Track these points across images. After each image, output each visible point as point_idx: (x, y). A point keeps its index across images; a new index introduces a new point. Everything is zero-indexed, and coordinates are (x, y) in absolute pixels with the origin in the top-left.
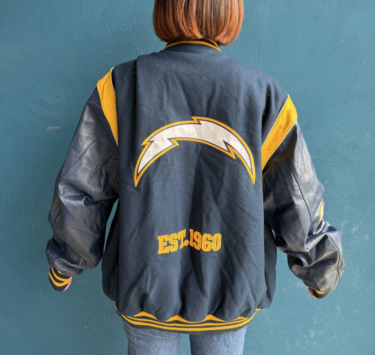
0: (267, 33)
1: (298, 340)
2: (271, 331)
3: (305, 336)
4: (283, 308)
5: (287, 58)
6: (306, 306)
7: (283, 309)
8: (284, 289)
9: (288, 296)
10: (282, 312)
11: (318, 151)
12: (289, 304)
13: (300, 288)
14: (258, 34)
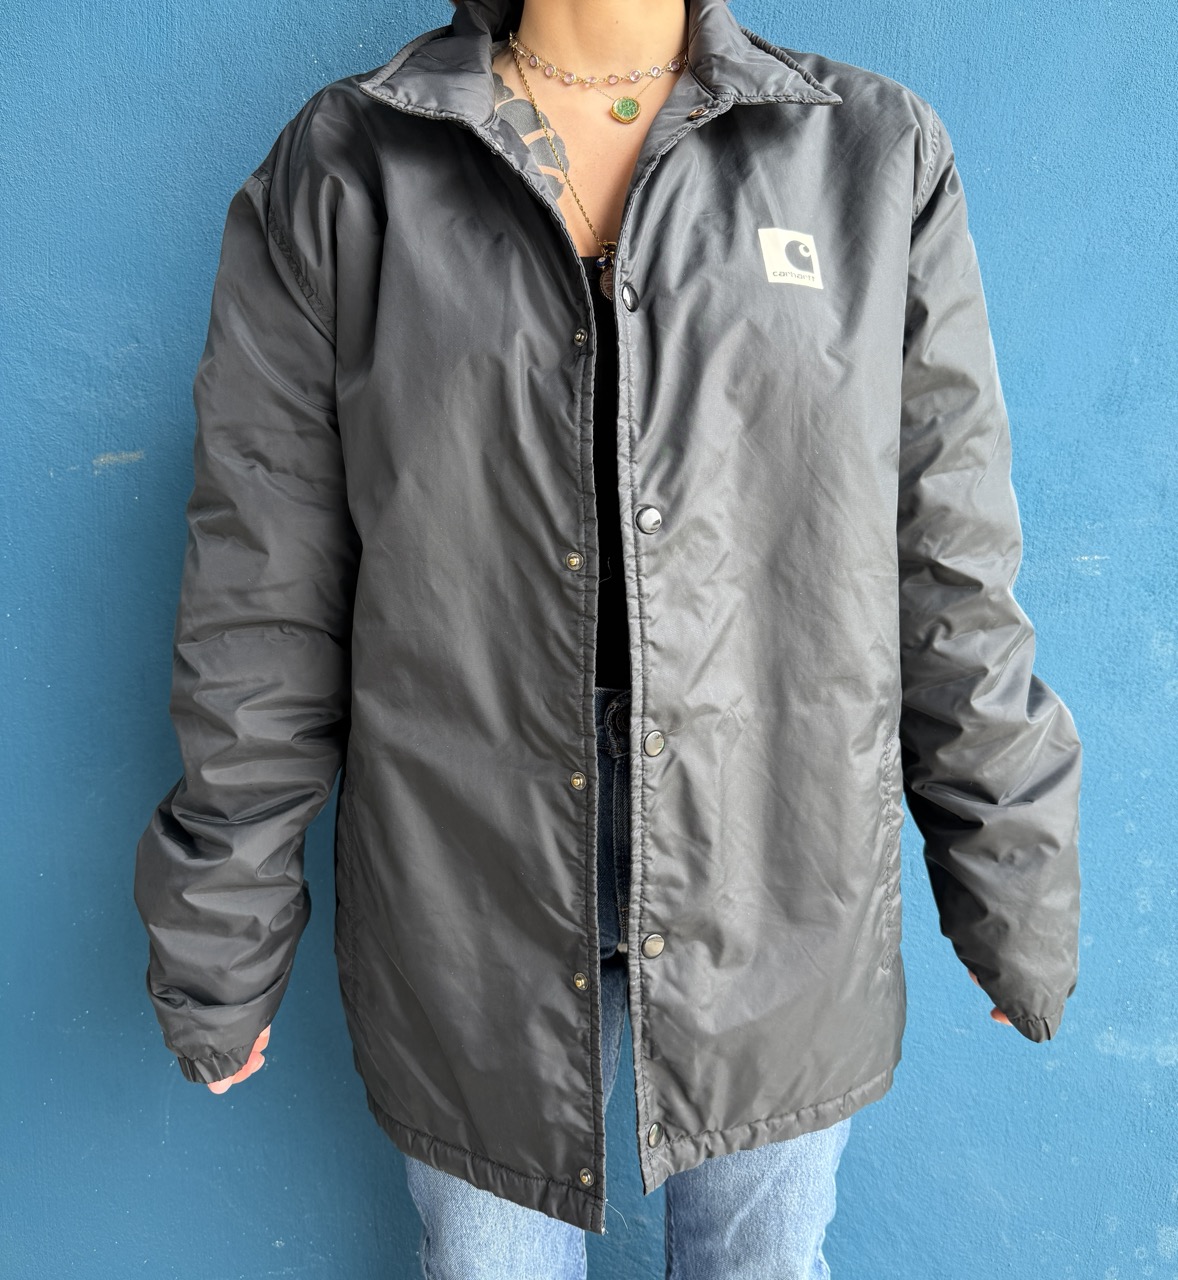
0: (934, 26)
1: (1112, 1269)
2: (1004, 1238)
3: (1141, 1253)
4: (1047, 1141)
5: (1021, 124)
6: (1138, 1129)
7: (1046, 1148)
8: (1049, 1063)
9: (1064, 1092)
10: (1044, 1158)
11: (1164, 496)
12: (1072, 1125)
13: (1113, 1058)
14: (898, 32)
